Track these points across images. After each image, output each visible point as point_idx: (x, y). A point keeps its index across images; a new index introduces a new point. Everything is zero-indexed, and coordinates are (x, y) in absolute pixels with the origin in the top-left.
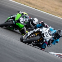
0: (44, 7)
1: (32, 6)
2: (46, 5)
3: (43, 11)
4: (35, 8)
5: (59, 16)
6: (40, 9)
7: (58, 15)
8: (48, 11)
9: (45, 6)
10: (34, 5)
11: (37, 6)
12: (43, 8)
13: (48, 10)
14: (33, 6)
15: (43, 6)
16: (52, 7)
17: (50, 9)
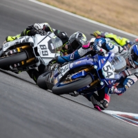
0: (91, 11)
1: (64, 6)
2: (97, 4)
3: (88, 18)
4: (72, 12)
5: (124, 30)
6: (83, 14)
7: (123, 28)
8: (100, 19)
9: (94, 8)
10: (69, 5)
11: (75, 7)
12: (88, 12)
13: (99, 16)
14: (67, 8)
15: (89, 8)
16: (108, 10)
17: (105, 14)
